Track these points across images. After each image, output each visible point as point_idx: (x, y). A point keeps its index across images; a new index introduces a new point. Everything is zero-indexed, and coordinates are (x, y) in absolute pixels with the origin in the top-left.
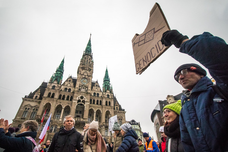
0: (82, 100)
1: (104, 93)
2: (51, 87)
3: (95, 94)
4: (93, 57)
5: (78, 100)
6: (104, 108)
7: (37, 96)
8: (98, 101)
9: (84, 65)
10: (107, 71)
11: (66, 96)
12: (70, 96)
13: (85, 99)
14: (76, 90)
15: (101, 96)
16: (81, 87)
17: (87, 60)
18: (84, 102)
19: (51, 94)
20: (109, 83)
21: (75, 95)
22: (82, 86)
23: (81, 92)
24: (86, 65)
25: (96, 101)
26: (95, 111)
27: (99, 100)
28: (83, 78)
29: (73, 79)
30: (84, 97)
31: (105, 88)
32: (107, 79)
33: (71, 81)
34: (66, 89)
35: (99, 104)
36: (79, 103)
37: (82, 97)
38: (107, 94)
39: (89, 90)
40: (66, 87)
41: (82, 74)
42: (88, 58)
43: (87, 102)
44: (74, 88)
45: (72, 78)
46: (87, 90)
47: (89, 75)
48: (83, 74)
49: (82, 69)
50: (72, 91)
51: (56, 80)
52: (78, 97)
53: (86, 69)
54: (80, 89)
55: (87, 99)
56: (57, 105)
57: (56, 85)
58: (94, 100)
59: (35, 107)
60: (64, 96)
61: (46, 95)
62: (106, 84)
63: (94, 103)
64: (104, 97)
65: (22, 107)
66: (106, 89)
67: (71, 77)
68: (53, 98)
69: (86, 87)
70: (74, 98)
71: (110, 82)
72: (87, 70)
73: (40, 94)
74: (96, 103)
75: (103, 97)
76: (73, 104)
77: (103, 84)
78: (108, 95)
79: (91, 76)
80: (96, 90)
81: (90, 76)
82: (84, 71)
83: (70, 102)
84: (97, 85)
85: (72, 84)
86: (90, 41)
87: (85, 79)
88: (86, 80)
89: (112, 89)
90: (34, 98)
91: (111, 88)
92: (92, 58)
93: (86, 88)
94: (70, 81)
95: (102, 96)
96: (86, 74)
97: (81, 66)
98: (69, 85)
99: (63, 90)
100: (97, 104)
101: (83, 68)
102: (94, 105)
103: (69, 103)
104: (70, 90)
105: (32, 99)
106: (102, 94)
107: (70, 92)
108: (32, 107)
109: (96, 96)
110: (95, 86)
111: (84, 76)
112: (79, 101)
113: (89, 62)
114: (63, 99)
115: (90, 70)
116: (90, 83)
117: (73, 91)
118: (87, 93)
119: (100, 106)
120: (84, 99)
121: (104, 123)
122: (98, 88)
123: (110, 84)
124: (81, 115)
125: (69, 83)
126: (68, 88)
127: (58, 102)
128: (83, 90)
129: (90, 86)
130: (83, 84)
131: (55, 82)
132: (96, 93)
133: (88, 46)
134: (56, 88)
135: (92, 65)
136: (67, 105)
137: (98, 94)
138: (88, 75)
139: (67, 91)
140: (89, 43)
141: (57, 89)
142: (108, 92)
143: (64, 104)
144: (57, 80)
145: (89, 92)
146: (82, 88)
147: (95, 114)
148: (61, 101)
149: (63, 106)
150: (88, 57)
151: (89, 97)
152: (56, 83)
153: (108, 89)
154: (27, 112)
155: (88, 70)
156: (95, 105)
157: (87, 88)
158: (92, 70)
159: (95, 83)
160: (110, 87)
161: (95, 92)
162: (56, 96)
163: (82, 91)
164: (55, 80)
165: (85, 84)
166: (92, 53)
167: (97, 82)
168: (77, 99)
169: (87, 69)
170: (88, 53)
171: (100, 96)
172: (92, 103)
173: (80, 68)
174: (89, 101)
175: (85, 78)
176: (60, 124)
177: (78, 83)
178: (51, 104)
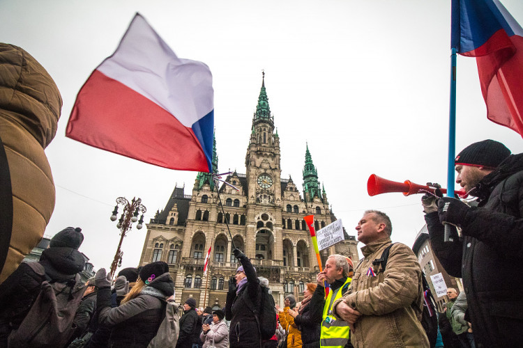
0: (265, 222)
1: (309, 204)
2: (199, 200)
3: (289, 207)
4: (275, 125)
5: (257, 222)
7: (172, 220)
8: (297, 222)
9: (260, 144)
10: (308, 154)
11: (232, 216)
12: (240, 216)
13: (271, 219)
14: (251, 201)
15: (304, 212)
16: (259, 195)
17: (265, 133)
18: (269, 225)
19: (203, 214)
20: (316, 181)
21: (251, 212)
22: (262, 193)
23: (262, 205)
24: (263, 145)
25: (293, 221)
26: (295, 243)
27: (301, 220)
28: (261, 175)
29: (240, 178)
30: (270, 216)
31: (310, 192)
32: (310, 172)
33: (237, 183)
34: (229, 200)
35: (301, 228)
36: (261, 229)
37: (265, 217)
38: (315, 206)
39: (278, 200)
40: (229, 196)
41: (258, 165)
42: (265, 130)
43: (276, 225)
44: (245, 198)
45: (239, 176)
46: (273, 201)
47: (273, 167)
48: (261, 167)
49: (257, 154)
50: (241, 205)
51: (207, 182)
52: (257, 216)
53: (266, 155)
54: (258, 200)
55: (275, 218)
56: (216, 235)
57: (209, 194)
58: (290, 221)
59: (172, 240)
60: (228, 216)
61: (192, 215)
62: (311, 184)
63: (290, 227)
64: (311, 213)
65: (149, 243)
66: (313, 194)
67: (235, 174)
68: (206, 222)
69: (271, 195)
70: (250, 219)
71: (317, 178)
72: (268, 157)
73: (177, 213)
74: (294, 227)
75: (308, 212)
76: (249, 232)
77: (303, 185)
78: (318, 209)
79: (278, 169)
80: (292, 198)
81: (276, 169)
82: (261, 159)
83: (241, 228)
84: (291, 188)
85: (240, 190)
86: (263, 88)
87: (266, 177)
88: (269, 179)
89: (324, 195)
90: (168, 222)
91: (322, 193)
92: (273, 127)
93: (271, 197)
94: (234, 182)
95: (306, 210)
96: (266, 166)
97: (253, 149)
98: (234, 192)
99: (223, 204)
100: (297, 228)
101: (259, 153)
102: (290, 231)
103: (239, 231)
104: (237, 202)
105: (165, 224)
106: (305, 207)
107: (239, 206)
108: (167, 241)
109: (293, 211)
110: (288, 189)
111: (263, 171)
112: (260, 224)
113: (269, 139)
114: (227, 222)
115: (275, 155)
116: (278, 184)
117: (244, 204)
118: (275, 207)
119: (303, 232)
120: (269, 220)
122: (294, 193)
123: (319, 183)
124: (265, 253)
126: (233, 199)
127: (217, 229)
128: (265, 201)
129: (278, 191)
130: (263, 187)
131: (206, 188)
132: (293, 205)
133: (262, 102)
134: (209, 199)
135: (276, 144)
136: (237, 234)
137: (296, 208)
138: (271, 168)
139: (232, 205)
140: (261, 94)
141: (212, 202)
142: (318, 200)
143: (232, 231)
144: (209, 184)
145: (278, 203)
146: (263, 197)
147: (295, 250)
148: (224, 226)
149: (228, 236)
150: (265, 126)
151: (278, 214)
152: (208, 190)
153: (316, 194)
154: (160, 252)
155: (270, 155)
156: (293, 231)
158: (277, 156)
159: (286, 184)
160: (320, 190)
161: (289, 203)
162: (213, 217)
163: (263, 203)
164: (205, 183)
165: (266, 187)
166: (271, 116)
167: (291, 181)
168: (256, 220)
169: (268, 154)
170: (264, 118)
171: (301, 211)
172: (287, 227)
173: (253, 153)
174: (280, 222)
175: (265, 174)
176: (229, 274)
177: (253, 187)
178: (206, 234)
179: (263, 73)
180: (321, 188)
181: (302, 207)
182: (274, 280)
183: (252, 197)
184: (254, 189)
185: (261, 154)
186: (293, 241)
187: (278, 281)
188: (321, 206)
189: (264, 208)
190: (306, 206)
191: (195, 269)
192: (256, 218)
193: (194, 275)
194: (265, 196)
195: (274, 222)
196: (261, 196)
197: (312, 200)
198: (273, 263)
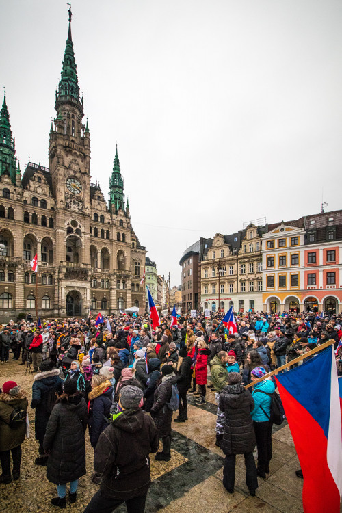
1: (114, 216)
2: (0, 194)
3: (96, 215)
4: (84, 112)
5: (66, 227)
6: (114, 246)
8: (102, 231)
9: (68, 137)
10: (117, 161)
11: (39, 217)
12: (48, 218)
13: (80, 227)
14: (60, 205)
15: (109, 222)
16: (69, 200)
17: (73, 122)
18: (78, 231)
19: (7, 211)
20: (122, 194)
21: (60, 216)
22: (71, 198)
23: (71, 211)
24: (71, 138)
25: (99, 230)
26: (99, 250)
28: (70, 177)
30: (79, 223)
31: (115, 203)
32: (117, 183)
33: (43, 181)
34: (35, 199)
35: (105, 237)
36: (71, 234)
37: (74, 223)
38: (119, 218)
39: (87, 208)
40: (35, 195)
41: (67, 165)
42: (73, 117)
43: (84, 232)
44: (52, 200)
46: (82, 208)
47: (83, 171)
48: (69, 167)
49: (66, 150)
50: (49, 207)
51: (6, 173)
52: (67, 222)
53: (75, 153)
54: (67, 205)
55: (84, 226)
56: (25, 235)
57: (11, 189)
58: (96, 229)
60: (35, 216)
62: (117, 196)
63: (96, 235)
64: (115, 225)
66: (117, 206)
68: (13, 221)
70: (60, 224)
71: (123, 189)
72: (77, 157)
74: (99, 236)
75: (113, 223)
76: (59, 236)
78: (121, 221)
79: (87, 174)
80: (99, 207)
81: (85, 173)
82: (70, 157)
83: (50, 230)
84: (99, 197)
85: (47, 189)
87: (76, 181)
88: (78, 183)
89: (128, 209)
91: (126, 206)
93: (81, 204)
94: (39, 179)
96: (75, 167)
97: (61, 141)
98: (39, 190)
99: (29, 202)
100: (102, 236)
102: (96, 239)
103: (49, 233)
104: (44, 203)
107: (46, 208)
109: (99, 220)
110: (96, 198)
111: (72, 173)
112: (69, 230)
114: (35, 223)
115: (85, 156)
116: (88, 191)
117: (52, 207)
118: (84, 215)
119: (107, 241)
120: (78, 227)
121: (115, 271)
122: (102, 203)
124: (72, 255)
125: (40, 186)
126: (40, 199)
127: (25, 229)
128: (74, 208)
129: (87, 199)
131: (6, 180)
132: (99, 215)
134: (11, 194)
135: (87, 142)
136: (46, 236)
137: (102, 217)
138: (80, 172)
141: (15, 198)
142: (122, 213)
143: (40, 234)
145: (87, 212)
146: (72, 203)
147: (99, 255)
148: (32, 227)
149: (37, 237)
150: (73, 111)
151: (87, 223)
152: (8, 184)
153: (121, 208)
155: (80, 155)
156: (99, 239)
157: (82, 202)
158: (88, 158)
160: (124, 203)
161: (97, 212)
162: (19, 216)
163: (72, 209)
164: (4, 173)
165: (76, 192)
167: (99, 189)
169: (78, 153)
171: (106, 221)
172: (93, 234)
173: (61, 147)
175: (74, 177)
178: (13, 233)
179: (70, 14)
180: (126, 201)
181: (107, 217)
182: (83, 278)
183: (62, 201)
184: (63, 193)
185: (70, 151)
186: (98, 248)
187: (86, 280)
188: (124, 219)
189: (73, 215)
190: (111, 217)
191: (7, 265)
192: (66, 224)
193: (6, 271)
194: (74, 202)
195: (83, 229)
196: (71, 201)
197: (117, 213)
198: (83, 266)
